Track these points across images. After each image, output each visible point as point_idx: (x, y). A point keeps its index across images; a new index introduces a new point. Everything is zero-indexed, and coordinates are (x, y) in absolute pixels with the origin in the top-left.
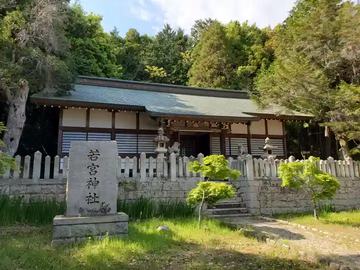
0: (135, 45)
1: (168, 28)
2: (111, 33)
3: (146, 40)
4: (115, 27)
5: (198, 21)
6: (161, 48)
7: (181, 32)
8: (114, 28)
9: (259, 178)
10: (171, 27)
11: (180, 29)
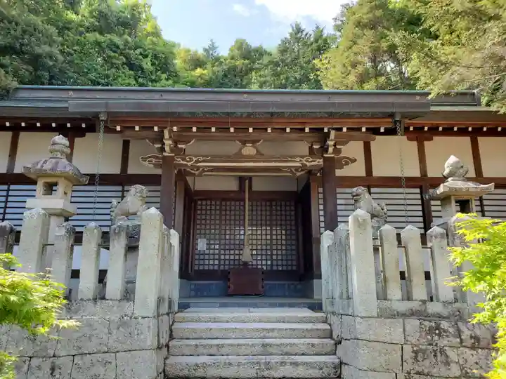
0: (240, 63)
1: (298, 30)
2: (206, 50)
3: (260, 53)
4: (211, 40)
5: (348, 5)
6: (283, 61)
7: (319, 32)
8: (210, 43)
9: (404, 307)
10: (303, 27)
11: (317, 27)
